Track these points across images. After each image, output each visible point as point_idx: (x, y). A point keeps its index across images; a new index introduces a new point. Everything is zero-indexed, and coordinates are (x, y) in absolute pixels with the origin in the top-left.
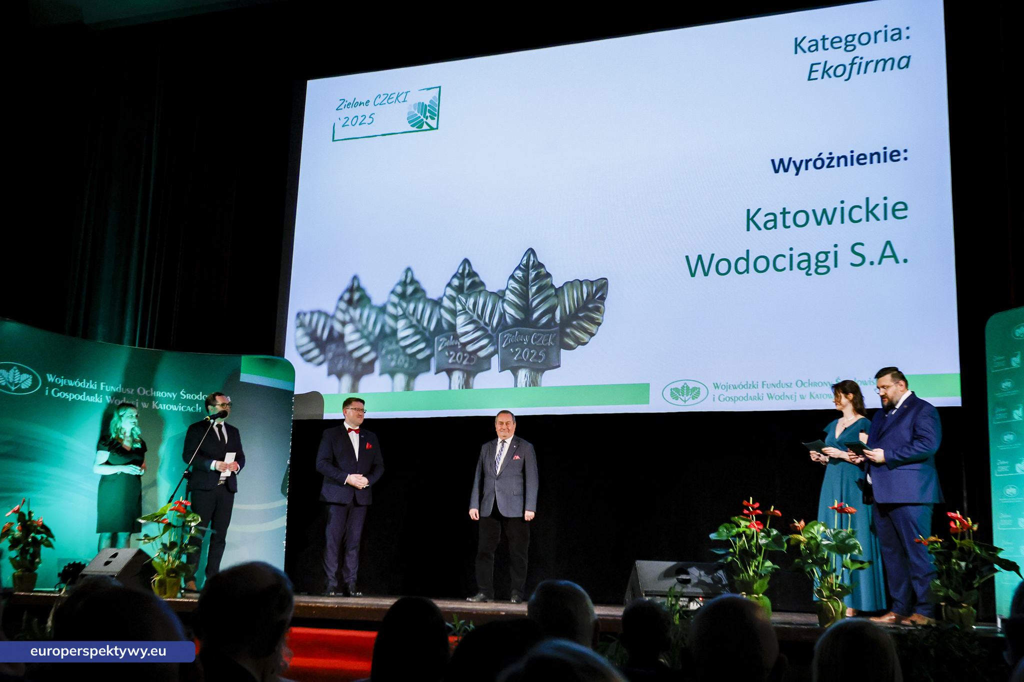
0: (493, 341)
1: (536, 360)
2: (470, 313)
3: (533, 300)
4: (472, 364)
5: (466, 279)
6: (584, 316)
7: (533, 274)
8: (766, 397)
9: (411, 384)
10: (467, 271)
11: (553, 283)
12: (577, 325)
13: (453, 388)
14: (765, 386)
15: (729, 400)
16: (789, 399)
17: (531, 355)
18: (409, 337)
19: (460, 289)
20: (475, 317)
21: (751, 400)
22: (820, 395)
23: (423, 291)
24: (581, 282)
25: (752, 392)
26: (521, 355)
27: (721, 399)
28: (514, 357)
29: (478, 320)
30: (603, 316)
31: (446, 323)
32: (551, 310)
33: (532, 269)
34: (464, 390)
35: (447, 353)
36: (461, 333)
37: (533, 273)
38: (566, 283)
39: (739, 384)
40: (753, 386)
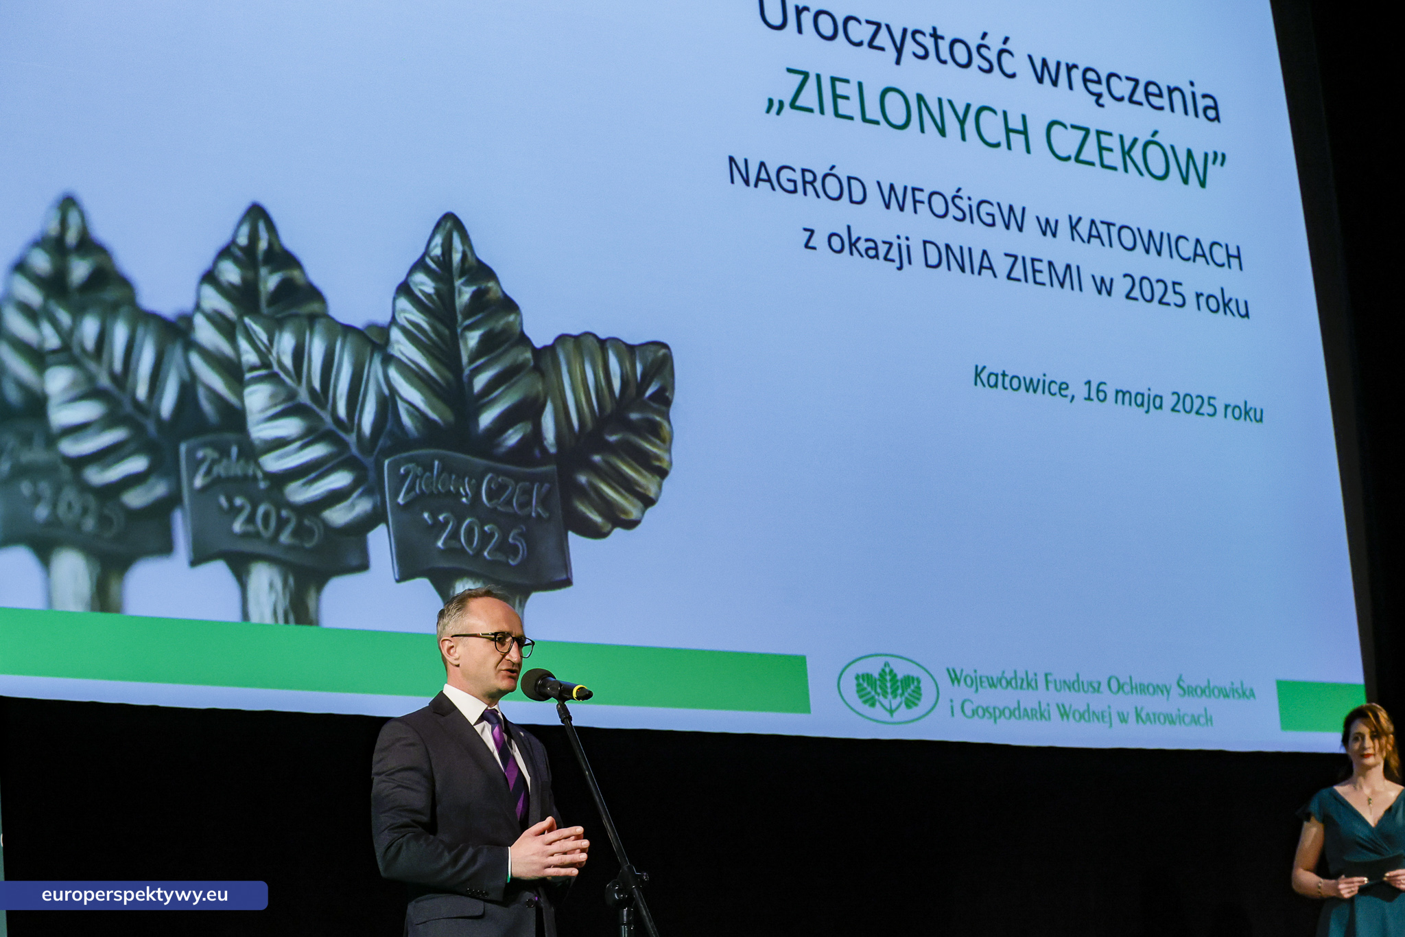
0: (366, 482)
1: (500, 557)
2: (288, 380)
3: (477, 371)
4: (308, 545)
5: (263, 271)
6: (618, 442)
7: (465, 295)
8: (1055, 713)
9: (114, 587)
10: (263, 245)
11: (528, 332)
12: (603, 464)
13: (255, 617)
14: (1051, 686)
15: (984, 715)
16: (1098, 719)
17: (486, 538)
18: (90, 431)
19: (245, 296)
20: (304, 397)
21: (1026, 718)
22: (1154, 714)
23: (125, 283)
24: (603, 343)
25: (1029, 699)
26: (454, 535)
27: (968, 708)
28: (437, 537)
29: (315, 407)
30: (669, 451)
31: (211, 402)
32: (527, 411)
33: (460, 277)
34: (293, 628)
35: (223, 501)
36: (259, 438)
37: (465, 289)
38: (562, 338)
39: (1000, 676)
40: (1029, 684)
